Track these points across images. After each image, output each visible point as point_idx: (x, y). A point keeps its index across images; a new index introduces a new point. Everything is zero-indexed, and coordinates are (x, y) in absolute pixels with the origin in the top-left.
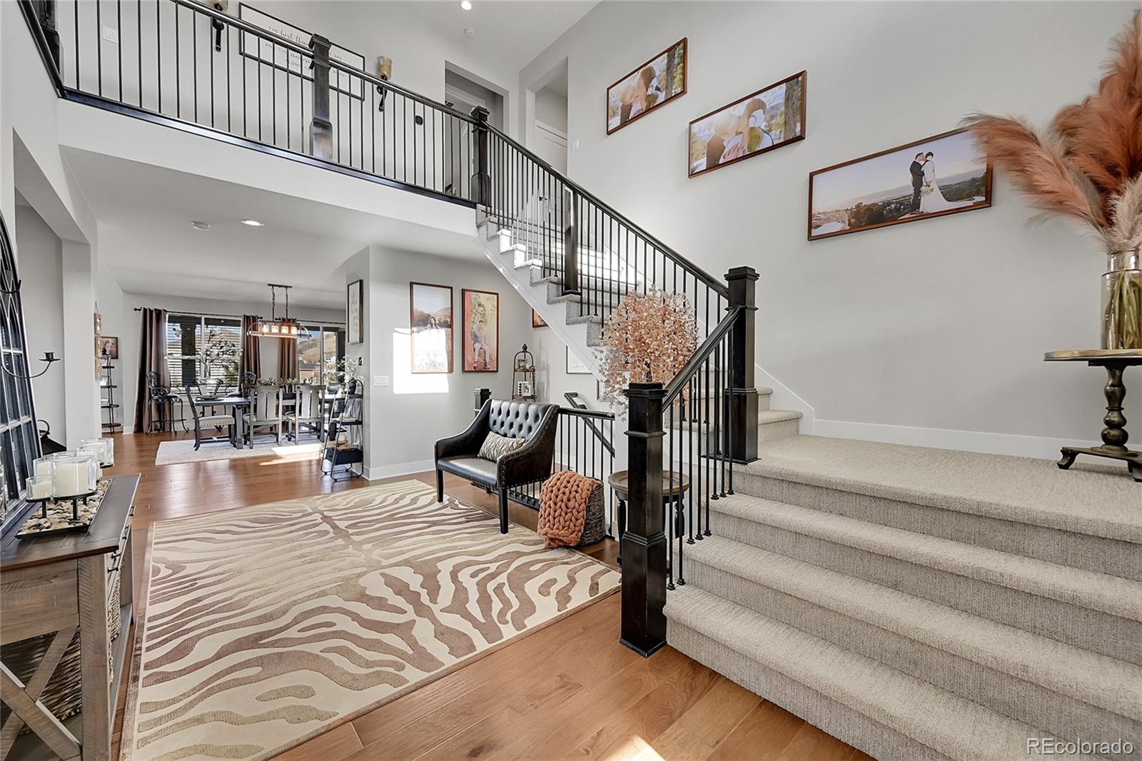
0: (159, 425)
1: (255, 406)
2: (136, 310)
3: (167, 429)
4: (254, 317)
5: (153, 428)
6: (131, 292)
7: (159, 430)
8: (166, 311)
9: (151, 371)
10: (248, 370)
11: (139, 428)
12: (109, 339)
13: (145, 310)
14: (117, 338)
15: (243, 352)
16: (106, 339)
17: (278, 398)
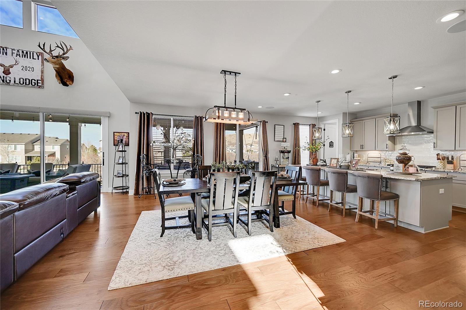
0: (147, 189)
1: (215, 193)
2: (136, 113)
3: (152, 193)
4: (201, 117)
5: (144, 192)
6: (134, 101)
7: (147, 193)
8: (153, 114)
9: (143, 153)
10: (197, 154)
11: (137, 192)
12: (125, 134)
13: (141, 113)
14: (129, 133)
15: (194, 141)
16: (124, 134)
17: (235, 183)
